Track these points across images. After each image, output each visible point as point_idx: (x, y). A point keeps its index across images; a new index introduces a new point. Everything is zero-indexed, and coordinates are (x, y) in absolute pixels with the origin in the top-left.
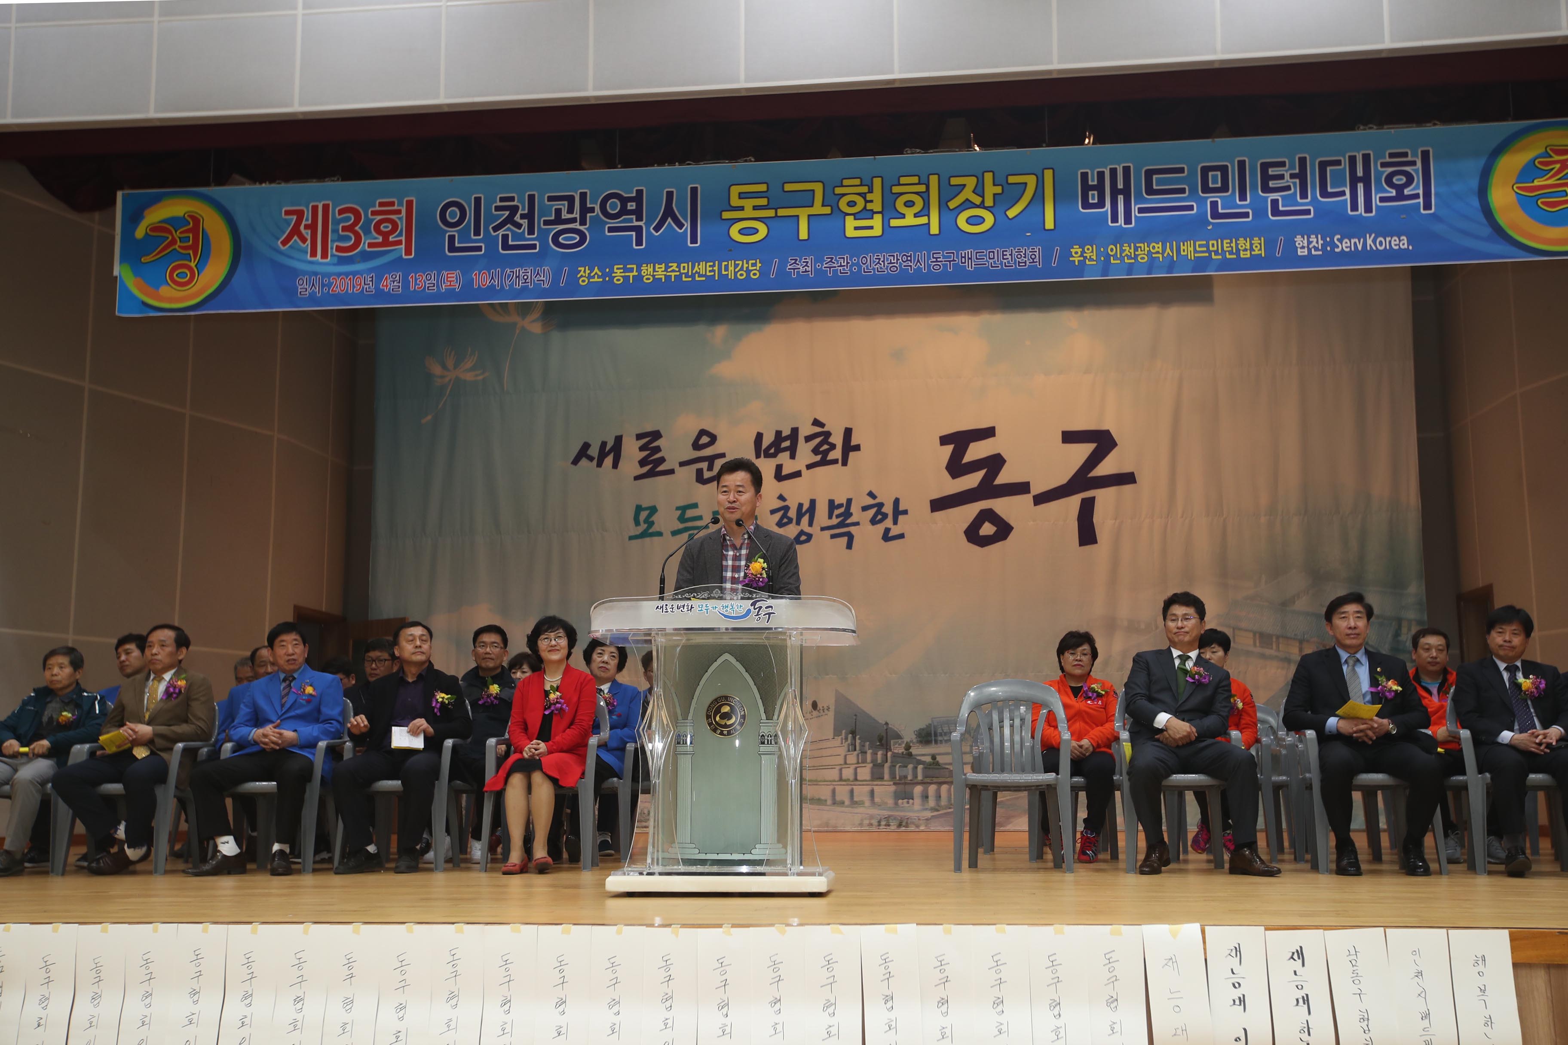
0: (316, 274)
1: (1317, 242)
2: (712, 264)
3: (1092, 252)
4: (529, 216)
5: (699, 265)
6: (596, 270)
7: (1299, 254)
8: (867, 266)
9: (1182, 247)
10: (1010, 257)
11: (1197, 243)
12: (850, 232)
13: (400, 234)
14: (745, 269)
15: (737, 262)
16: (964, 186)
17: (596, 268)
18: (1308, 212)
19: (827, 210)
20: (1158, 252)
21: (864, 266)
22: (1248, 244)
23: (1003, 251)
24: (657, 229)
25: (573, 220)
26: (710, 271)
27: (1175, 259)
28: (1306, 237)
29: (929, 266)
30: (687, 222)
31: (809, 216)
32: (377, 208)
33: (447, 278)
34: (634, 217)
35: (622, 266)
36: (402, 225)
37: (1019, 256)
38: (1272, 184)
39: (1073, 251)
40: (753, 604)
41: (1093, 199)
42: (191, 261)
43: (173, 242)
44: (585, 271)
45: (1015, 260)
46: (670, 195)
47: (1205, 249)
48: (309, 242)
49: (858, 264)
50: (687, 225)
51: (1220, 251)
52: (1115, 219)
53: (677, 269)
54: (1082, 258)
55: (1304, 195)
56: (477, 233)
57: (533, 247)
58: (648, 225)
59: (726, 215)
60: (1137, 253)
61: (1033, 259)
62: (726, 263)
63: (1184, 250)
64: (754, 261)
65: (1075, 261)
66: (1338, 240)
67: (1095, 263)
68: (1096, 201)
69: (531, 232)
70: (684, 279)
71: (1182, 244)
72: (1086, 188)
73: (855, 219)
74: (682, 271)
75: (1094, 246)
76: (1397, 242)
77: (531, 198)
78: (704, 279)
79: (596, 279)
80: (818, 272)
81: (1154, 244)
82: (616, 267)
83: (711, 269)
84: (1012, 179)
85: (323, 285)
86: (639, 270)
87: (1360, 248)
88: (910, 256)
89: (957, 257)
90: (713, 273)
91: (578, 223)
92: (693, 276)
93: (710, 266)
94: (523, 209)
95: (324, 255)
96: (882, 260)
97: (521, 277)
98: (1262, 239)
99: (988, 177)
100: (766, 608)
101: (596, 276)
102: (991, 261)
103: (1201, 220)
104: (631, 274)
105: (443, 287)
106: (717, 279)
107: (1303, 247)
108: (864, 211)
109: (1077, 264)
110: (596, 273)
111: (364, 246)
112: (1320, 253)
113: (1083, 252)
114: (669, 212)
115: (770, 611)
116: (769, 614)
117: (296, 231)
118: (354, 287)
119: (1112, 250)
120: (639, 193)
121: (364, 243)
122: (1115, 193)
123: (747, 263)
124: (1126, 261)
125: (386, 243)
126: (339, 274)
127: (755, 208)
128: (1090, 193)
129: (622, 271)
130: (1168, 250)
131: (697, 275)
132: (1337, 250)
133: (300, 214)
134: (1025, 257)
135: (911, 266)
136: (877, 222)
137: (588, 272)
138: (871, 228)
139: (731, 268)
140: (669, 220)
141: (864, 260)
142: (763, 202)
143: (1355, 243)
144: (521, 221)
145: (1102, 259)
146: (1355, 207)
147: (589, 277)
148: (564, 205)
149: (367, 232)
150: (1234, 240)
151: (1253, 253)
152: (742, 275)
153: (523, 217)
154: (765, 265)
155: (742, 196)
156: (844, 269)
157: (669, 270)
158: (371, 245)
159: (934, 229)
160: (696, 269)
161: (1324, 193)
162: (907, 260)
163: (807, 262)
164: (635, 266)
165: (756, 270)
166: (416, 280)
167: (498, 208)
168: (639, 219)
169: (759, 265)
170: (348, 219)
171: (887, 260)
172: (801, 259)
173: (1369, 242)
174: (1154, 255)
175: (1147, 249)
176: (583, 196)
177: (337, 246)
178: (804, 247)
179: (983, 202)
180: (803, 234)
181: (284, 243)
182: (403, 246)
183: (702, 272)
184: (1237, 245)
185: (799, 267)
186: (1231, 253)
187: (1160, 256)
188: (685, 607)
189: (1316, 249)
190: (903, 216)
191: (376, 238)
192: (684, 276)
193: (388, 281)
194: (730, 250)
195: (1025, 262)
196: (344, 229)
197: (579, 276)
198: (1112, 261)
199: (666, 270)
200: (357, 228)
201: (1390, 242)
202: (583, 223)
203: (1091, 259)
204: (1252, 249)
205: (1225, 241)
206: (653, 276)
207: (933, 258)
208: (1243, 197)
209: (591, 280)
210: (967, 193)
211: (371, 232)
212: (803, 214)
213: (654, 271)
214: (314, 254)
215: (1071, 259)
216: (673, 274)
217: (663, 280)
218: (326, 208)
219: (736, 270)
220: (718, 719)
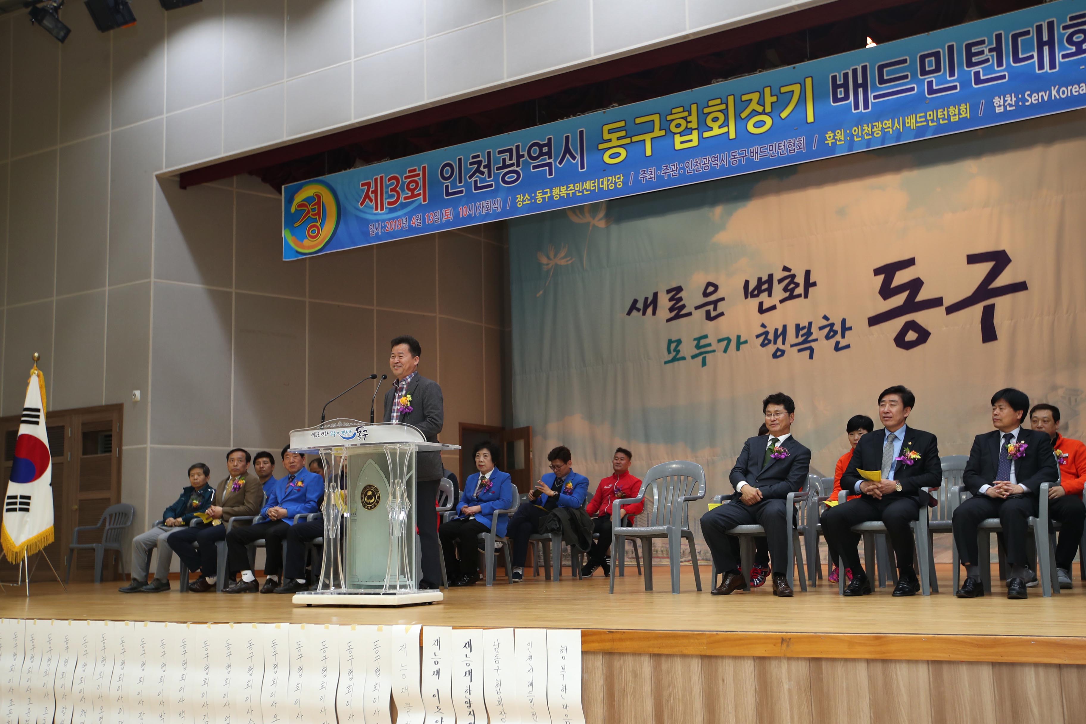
0: (378, 221)
1: (1011, 100)
2: (593, 181)
3: (841, 134)
4: (488, 166)
5: (586, 183)
6: (527, 196)
7: (997, 111)
8: (689, 169)
9: (907, 121)
10: (783, 147)
11: (918, 116)
12: (678, 146)
13: (420, 190)
14: (613, 182)
15: (609, 178)
16: (751, 100)
17: (527, 194)
18: (1003, 77)
19: (663, 133)
20: (889, 127)
21: (687, 169)
22: (957, 110)
23: (779, 144)
24: (560, 163)
25: (512, 165)
26: (593, 187)
27: (901, 130)
28: (1002, 97)
29: (729, 162)
30: (578, 155)
31: (652, 139)
32: (408, 174)
33: (446, 213)
34: (547, 157)
35: (541, 191)
36: (421, 183)
37: (790, 146)
38: (974, 60)
39: (827, 136)
40: (357, 430)
41: (841, 94)
42: (317, 222)
43: (309, 212)
44: (520, 198)
45: (787, 149)
46: (567, 138)
47: (924, 119)
48: (374, 201)
49: (683, 168)
50: (578, 157)
51: (935, 119)
52: (857, 107)
53: (573, 188)
54: (834, 141)
55: (1000, 64)
56: (460, 182)
57: (491, 186)
58: (555, 161)
59: (601, 146)
60: (873, 130)
61: (799, 146)
62: (602, 180)
63: (908, 123)
64: (619, 176)
65: (829, 143)
66: (1028, 95)
67: (843, 142)
68: (843, 96)
69: (490, 177)
70: (578, 194)
71: (906, 118)
72: (835, 87)
73: (681, 136)
74: (576, 189)
75: (842, 130)
76: (1078, 89)
77: (489, 153)
78: (589, 192)
79: (527, 202)
80: (659, 177)
81: (886, 122)
82: (538, 192)
83: (593, 185)
84: (784, 90)
85: (382, 228)
86: (551, 192)
87: (1046, 99)
88: (717, 157)
89: (748, 153)
90: (594, 188)
91: (515, 167)
92: (583, 192)
93: (593, 183)
94: (485, 162)
95: (382, 209)
96: (699, 162)
97: (485, 207)
98: (968, 104)
99: (767, 91)
100: (364, 431)
101: (527, 200)
102: (771, 152)
103: (921, 96)
104: (546, 196)
105: (444, 219)
106: (597, 191)
107: (1000, 106)
108: (686, 129)
109: (830, 145)
110: (527, 198)
111: (402, 200)
112: (1014, 108)
113: (835, 135)
114: (567, 151)
115: (365, 433)
116: (365, 435)
117: (367, 196)
118: (397, 226)
119: (855, 130)
120: (550, 139)
121: (402, 198)
122: (856, 86)
123: (615, 178)
124: (866, 137)
125: (413, 196)
126: (389, 219)
127: (619, 139)
128: (839, 90)
129: (541, 194)
130: (896, 124)
131: (585, 190)
132: (1027, 104)
133: (368, 184)
134: (794, 146)
135: (717, 164)
136: (694, 136)
137: (522, 197)
138: (691, 141)
139: (605, 183)
140: (568, 155)
141: (687, 165)
142: (623, 133)
143: (1042, 96)
144: (484, 170)
145: (848, 138)
146: (1041, 66)
147: (523, 201)
148: (507, 155)
149: (403, 191)
150: (946, 109)
151: (961, 116)
152: (612, 186)
153: (485, 167)
154: (626, 176)
155: (610, 131)
156: (675, 173)
157: (569, 189)
158: (405, 198)
159: (732, 136)
160: (585, 186)
161: (1017, 59)
162: (715, 160)
163: (651, 171)
164: (548, 190)
165: (620, 181)
166: (429, 217)
167: (471, 164)
168: (550, 158)
169: (622, 178)
170: (393, 184)
171: (702, 162)
172: (648, 170)
173: (1054, 92)
174: (886, 130)
175: (880, 126)
176: (518, 147)
177: (388, 202)
178: (648, 162)
179: (764, 110)
180: (649, 153)
181: (362, 204)
182: (422, 197)
183: (588, 188)
184: (948, 112)
185: (646, 175)
186: (944, 119)
187: (891, 130)
188: (325, 433)
189: (1010, 105)
190: (711, 129)
191: (408, 194)
192: (577, 192)
193: (415, 220)
194: (604, 170)
195: (794, 150)
196: (392, 190)
197: (517, 201)
198: (856, 139)
199: (567, 190)
200: (398, 189)
201: (1071, 90)
202: (518, 166)
203: (840, 140)
204: (960, 114)
205: (939, 111)
206: (559, 195)
207: (732, 156)
208: (952, 74)
209: (524, 203)
210: (754, 106)
211: (405, 190)
212: (647, 138)
213: (560, 191)
214: (376, 209)
215: (826, 142)
216: (571, 192)
217: (565, 197)
218: (381, 178)
219: (608, 184)
220: (366, 499)
